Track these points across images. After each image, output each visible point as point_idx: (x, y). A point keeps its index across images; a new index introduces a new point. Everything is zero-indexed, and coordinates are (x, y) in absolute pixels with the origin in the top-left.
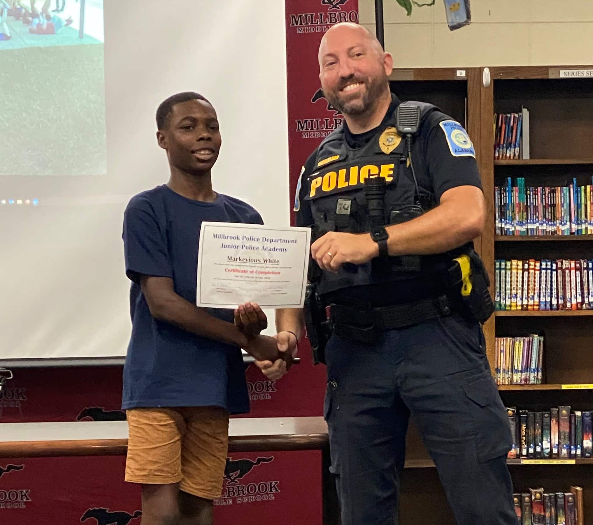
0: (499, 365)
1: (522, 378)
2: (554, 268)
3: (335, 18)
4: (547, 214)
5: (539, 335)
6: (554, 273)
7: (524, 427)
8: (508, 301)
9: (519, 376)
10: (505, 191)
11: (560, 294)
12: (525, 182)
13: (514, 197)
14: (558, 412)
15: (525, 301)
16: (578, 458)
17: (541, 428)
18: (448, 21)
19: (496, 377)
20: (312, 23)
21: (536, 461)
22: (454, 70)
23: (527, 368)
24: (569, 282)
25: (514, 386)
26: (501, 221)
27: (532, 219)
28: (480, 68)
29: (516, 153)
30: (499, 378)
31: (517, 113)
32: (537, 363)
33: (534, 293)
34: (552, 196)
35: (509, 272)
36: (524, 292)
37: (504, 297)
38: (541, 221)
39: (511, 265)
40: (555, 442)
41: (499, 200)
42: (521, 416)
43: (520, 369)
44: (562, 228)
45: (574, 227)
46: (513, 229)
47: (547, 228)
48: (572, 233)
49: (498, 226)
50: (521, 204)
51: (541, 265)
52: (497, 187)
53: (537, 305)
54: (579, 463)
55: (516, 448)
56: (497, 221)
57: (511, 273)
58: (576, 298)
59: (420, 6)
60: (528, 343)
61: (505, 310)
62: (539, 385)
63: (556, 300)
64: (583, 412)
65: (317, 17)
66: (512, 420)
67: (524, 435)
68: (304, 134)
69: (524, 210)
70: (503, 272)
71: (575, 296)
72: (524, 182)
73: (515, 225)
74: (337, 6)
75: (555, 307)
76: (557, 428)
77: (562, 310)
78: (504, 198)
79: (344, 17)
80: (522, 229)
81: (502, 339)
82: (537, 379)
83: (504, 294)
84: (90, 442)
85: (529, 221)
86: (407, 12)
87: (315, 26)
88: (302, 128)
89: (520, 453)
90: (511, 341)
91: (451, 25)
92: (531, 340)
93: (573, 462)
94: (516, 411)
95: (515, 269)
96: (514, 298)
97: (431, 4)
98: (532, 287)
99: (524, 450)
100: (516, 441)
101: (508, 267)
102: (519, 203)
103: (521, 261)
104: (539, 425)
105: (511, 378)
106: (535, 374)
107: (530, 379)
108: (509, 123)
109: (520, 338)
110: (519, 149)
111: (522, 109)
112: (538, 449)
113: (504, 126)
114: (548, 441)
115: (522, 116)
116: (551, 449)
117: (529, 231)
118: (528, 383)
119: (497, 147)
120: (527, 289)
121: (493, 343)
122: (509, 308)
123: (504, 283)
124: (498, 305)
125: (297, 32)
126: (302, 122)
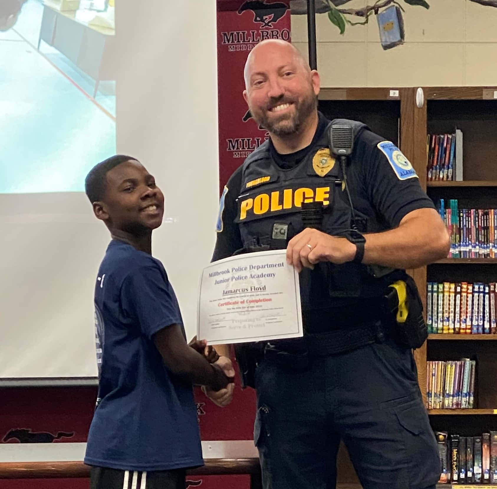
0: (431, 389)
1: (454, 403)
2: (487, 291)
3: (267, 36)
4: (480, 236)
5: (471, 360)
6: (487, 296)
8: (440, 324)
9: (450, 401)
11: (493, 318)
12: (458, 204)
13: (447, 219)
14: (490, 437)
15: (457, 324)
17: (472, 453)
18: (381, 39)
19: (427, 401)
20: (244, 41)
21: (467, 486)
22: (387, 90)
23: (458, 392)
25: (446, 410)
27: (465, 241)
28: (414, 88)
29: (449, 174)
30: (431, 402)
31: (450, 134)
32: (469, 387)
33: (467, 317)
34: (485, 218)
35: (441, 295)
36: (457, 315)
37: (436, 320)
38: (474, 243)
39: (444, 288)
40: (486, 467)
42: (453, 440)
43: (452, 393)
44: (495, 251)
47: (480, 251)
50: (454, 226)
51: (473, 288)
55: (447, 473)
57: (443, 296)
59: (353, 24)
60: (460, 365)
61: (437, 333)
62: (470, 410)
63: (489, 324)
65: (249, 35)
66: (443, 444)
67: (455, 459)
68: (235, 154)
69: (457, 233)
70: (435, 294)
72: (457, 204)
74: (269, 24)
75: (487, 330)
76: (488, 453)
77: (494, 333)
79: (276, 35)
80: (455, 251)
81: (434, 362)
82: (469, 403)
83: (436, 318)
84: (17, 464)
85: (461, 243)
86: (340, 31)
87: (247, 44)
88: (234, 147)
89: (451, 478)
90: (443, 365)
91: (384, 44)
94: (447, 436)
95: (447, 291)
96: (446, 322)
97: (365, 23)
98: (465, 310)
99: (456, 476)
100: (447, 466)
101: (440, 290)
102: (452, 226)
103: (454, 284)
104: (470, 450)
105: (442, 403)
106: (467, 398)
107: (462, 404)
108: (443, 144)
109: (452, 362)
110: (453, 170)
111: (455, 130)
112: (470, 474)
113: (437, 147)
114: (479, 466)
115: (456, 138)
116: (482, 475)
117: (462, 254)
118: (459, 406)
119: (430, 168)
120: (459, 312)
121: (425, 367)
122: (441, 332)
123: (436, 306)
124: (429, 328)
125: (229, 50)
126: (234, 141)
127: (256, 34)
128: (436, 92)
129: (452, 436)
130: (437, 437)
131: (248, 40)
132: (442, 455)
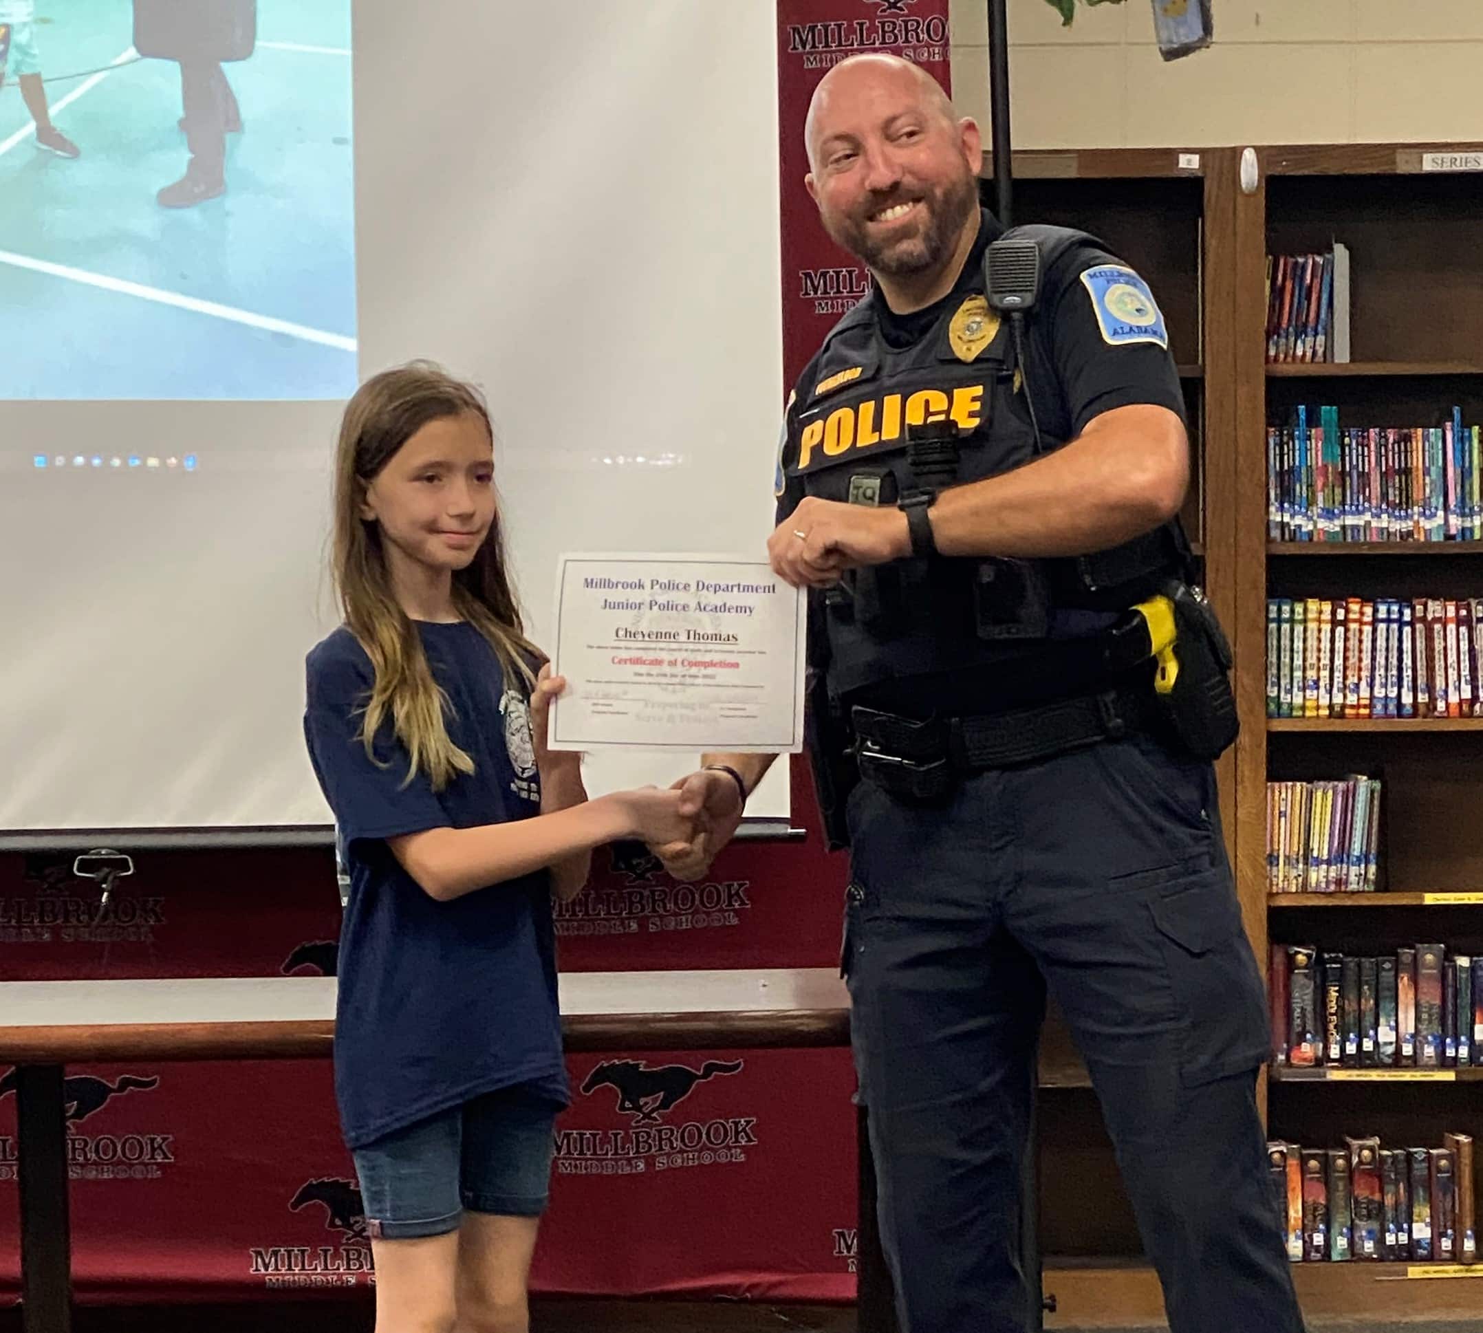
0: (1276, 847)
1: (1330, 878)
2: (1407, 617)
3: (892, 31)
4: (1391, 491)
5: (1370, 778)
6: (1407, 630)
8: (1297, 696)
9: (1323, 873)
11: (1421, 682)
12: (1339, 419)
13: (1314, 452)
14: (1415, 956)
15: (1337, 695)
16: (1461, 1068)
17: (1373, 995)
18: (1158, 35)
19: (1268, 873)
20: (840, 44)
21: (1363, 1072)
22: (1171, 155)
23: (1341, 855)
24: (1442, 652)
25: (1312, 895)
26: (1282, 509)
27: (1356, 503)
28: (1234, 150)
29: (1317, 347)
30: (1277, 877)
31: (1320, 254)
32: (1365, 841)
33: (1360, 679)
34: (1403, 449)
35: (1299, 629)
36: (1336, 674)
37: (1288, 687)
39: (1305, 610)
40: (1406, 1028)
41: (1278, 458)
43: (1325, 857)
44: (1426, 524)
45: (1455, 522)
46: (1311, 527)
47: (1391, 525)
48: (1448, 537)
49: (1274, 521)
50: (1330, 469)
51: (1376, 611)
52: (1272, 429)
53: (1365, 706)
54: (1466, 1077)
55: (1315, 1041)
56: (1272, 509)
57: (1305, 630)
58: (1459, 689)
59: (1092, 3)
60: (1343, 792)
61: (1290, 716)
62: (1367, 894)
63: (1411, 694)
64: (1475, 959)
65: (851, 30)
66: (1306, 975)
67: (1333, 1011)
69: (1338, 483)
70: (1286, 626)
71: (1457, 684)
72: (1335, 416)
73: (1315, 518)
74: (899, 5)
75: (1408, 710)
76: (1411, 995)
77: (1425, 717)
78: (1288, 454)
79: (915, 30)
80: (1331, 526)
81: (1283, 784)
82: (1366, 880)
83: (1288, 680)
85: (1347, 507)
86: (1062, 19)
88: (816, 290)
89: (1323, 1054)
90: (1304, 790)
91: (1165, 47)
92: (1351, 788)
93: (1450, 1076)
94: (1314, 954)
95: (1314, 620)
96: (1312, 689)
98: (1354, 664)
99: (1335, 1047)
100: (1315, 1026)
101: (1296, 617)
102: (1325, 466)
103: (1329, 602)
104: (1369, 989)
105: (1303, 878)
106: (1360, 867)
107: (1349, 881)
108: (1302, 278)
109: (1326, 783)
110: (1326, 339)
111: (1332, 245)
112: (1368, 1045)
113: (1289, 285)
114: (1389, 1026)
115: (1333, 261)
116: (1396, 1047)
117: (1349, 532)
118: (1343, 888)
119: (1274, 334)
120: (1342, 668)
121: (1262, 795)
122: (1300, 713)
123: (1288, 654)
124: (1272, 706)
125: (805, 66)
126: (816, 276)
127: (868, 29)
128: (1286, 157)
129: (1326, 956)
130: (1291, 959)
131: (849, 43)
132: (1303, 1001)
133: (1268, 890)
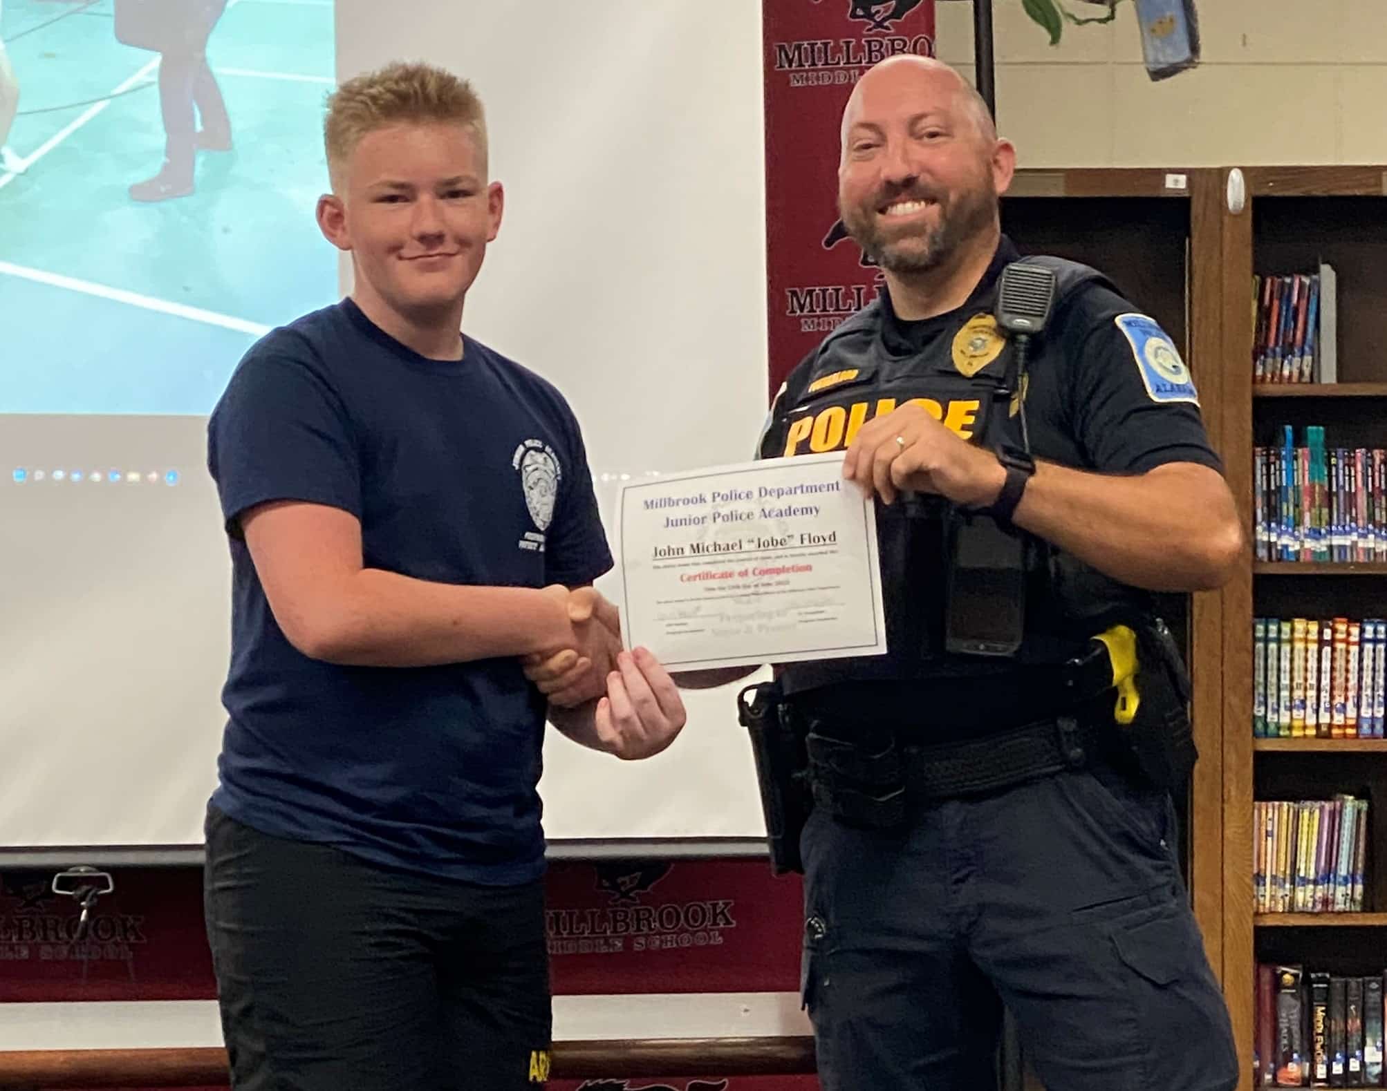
0: (1263, 867)
1: (1317, 898)
3: (879, 50)
4: (1377, 511)
5: (1358, 797)
7: (1320, 1013)
8: (1284, 716)
9: (1309, 893)
10: (1278, 457)
12: (1326, 438)
13: (1300, 471)
15: (1323, 716)
17: (1359, 1014)
18: (1145, 57)
19: (1255, 893)
20: (826, 63)
22: (1160, 173)
23: (1327, 875)
25: (1299, 916)
26: (1269, 529)
27: (1342, 523)
28: (1221, 170)
29: (1304, 367)
30: (1264, 896)
31: (1307, 274)
32: (1352, 861)
33: (1346, 699)
35: (1286, 648)
36: (1323, 694)
37: (1276, 707)
39: (1292, 630)
41: (1264, 477)
43: (1312, 876)
46: (1297, 547)
47: (1378, 545)
49: (1261, 541)
50: (1317, 489)
51: (1362, 631)
52: (1258, 449)
53: (1352, 727)
55: (1302, 1061)
56: (1259, 529)
57: (1292, 650)
59: (1079, 23)
60: (1330, 812)
61: (1278, 736)
62: (1354, 915)
65: (837, 49)
66: (1292, 994)
67: (1320, 1031)
68: (806, 322)
69: (1324, 502)
70: (1273, 646)
72: (1322, 438)
73: (1302, 538)
74: (886, 24)
78: (1275, 474)
80: (1318, 546)
81: (1270, 804)
82: (1353, 900)
83: (1275, 700)
85: (1334, 528)
86: (1049, 38)
87: (832, 70)
88: (802, 308)
89: (1310, 1075)
90: (1291, 810)
91: (1152, 67)
92: (1338, 808)
94: (1301, 975)
95: (1300, 640)
96: (1298, 708)
97: (1108, 19)
98: (1341, 684)
99: (1322, 1068)
100: (1302, 1045)
101: (1284, 637)
102: (1313, 486)
103: (1316, 622)
104: (1356, 1009)
105: (1290, 898)
106: (1347, 890)
107: (1336, 901)
108: (1289, 298)
109: (1313, 803)
110: (1313, 359)
111: (1318, 265)
112: (1354, 1065)
113: (1276, 303)
114: (1377, 1047)
115: (1320, 282)
116: (1383, 1068)
117: (1336, 552)
118: (1330, 909)
119: (1261, 354)
120: (1328, 688)
121: (1249, 815)
122: (1287, 733)
123: (1275, 672)
124: (1260, 725)
125: (791, 85)
126: (802, 294)
127: (855, 48)
128: (1274, 178)
129: (1313, 976)
130: (1278, 979)
131: (836, 60)
132: (1289, 1020)
133: (1255, 910)
